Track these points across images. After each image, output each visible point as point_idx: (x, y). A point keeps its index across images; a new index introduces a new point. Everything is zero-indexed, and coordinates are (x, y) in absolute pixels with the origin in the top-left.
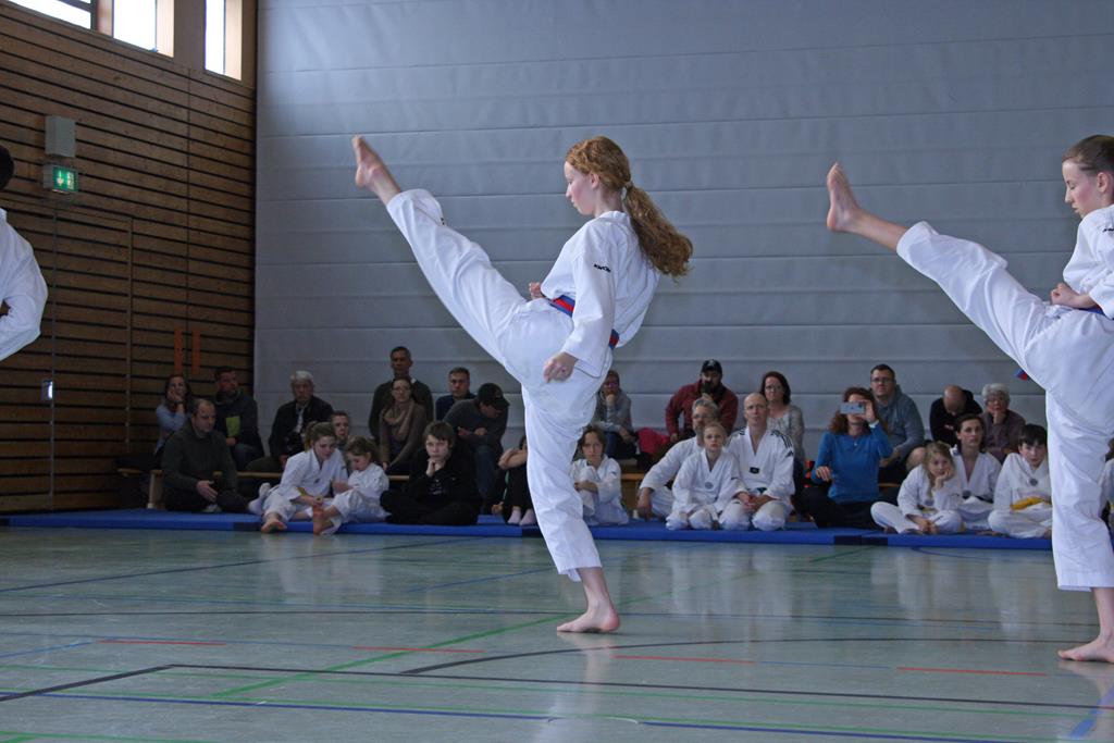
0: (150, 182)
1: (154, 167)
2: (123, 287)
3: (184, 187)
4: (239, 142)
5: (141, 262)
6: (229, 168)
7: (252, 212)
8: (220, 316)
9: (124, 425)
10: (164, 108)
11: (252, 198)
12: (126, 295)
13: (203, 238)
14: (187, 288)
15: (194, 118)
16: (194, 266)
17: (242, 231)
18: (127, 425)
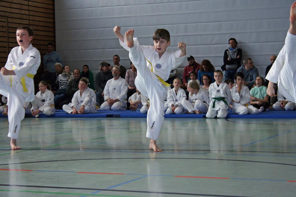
0: (14, 6)
3: (27, 7)
7: (54, 14)
11: (54, 10)
12: (6, 42)
13: (35, 23)
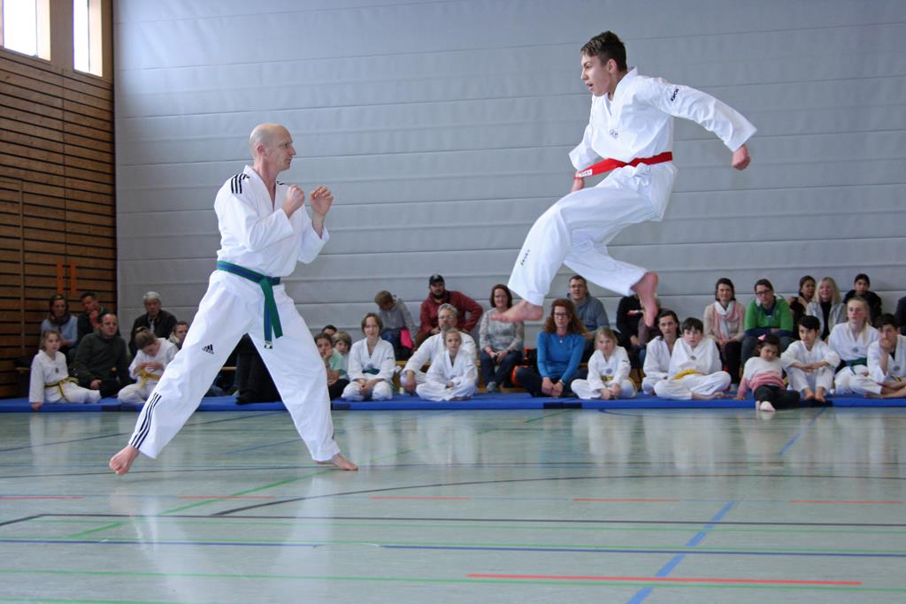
0: (36, 154)
1: (37, 143)
2: (17, 232)
3: (61, 157)
4: (101, 122)
5: (31, 214)
6: (95, 142)
7: (113, 175)
8: (90, 252)
9: (20, 334)
10: (44, 99)
11: (113, 164)
12: (19, 238)
13: (76, 195)
14: (65, 232)
15: (67, 106)
16: (70, 216)
17: (107, 189)
18: (23, 335)
